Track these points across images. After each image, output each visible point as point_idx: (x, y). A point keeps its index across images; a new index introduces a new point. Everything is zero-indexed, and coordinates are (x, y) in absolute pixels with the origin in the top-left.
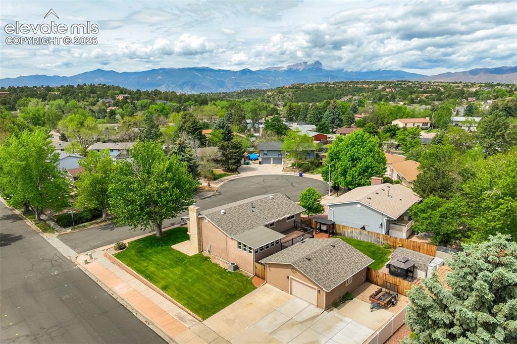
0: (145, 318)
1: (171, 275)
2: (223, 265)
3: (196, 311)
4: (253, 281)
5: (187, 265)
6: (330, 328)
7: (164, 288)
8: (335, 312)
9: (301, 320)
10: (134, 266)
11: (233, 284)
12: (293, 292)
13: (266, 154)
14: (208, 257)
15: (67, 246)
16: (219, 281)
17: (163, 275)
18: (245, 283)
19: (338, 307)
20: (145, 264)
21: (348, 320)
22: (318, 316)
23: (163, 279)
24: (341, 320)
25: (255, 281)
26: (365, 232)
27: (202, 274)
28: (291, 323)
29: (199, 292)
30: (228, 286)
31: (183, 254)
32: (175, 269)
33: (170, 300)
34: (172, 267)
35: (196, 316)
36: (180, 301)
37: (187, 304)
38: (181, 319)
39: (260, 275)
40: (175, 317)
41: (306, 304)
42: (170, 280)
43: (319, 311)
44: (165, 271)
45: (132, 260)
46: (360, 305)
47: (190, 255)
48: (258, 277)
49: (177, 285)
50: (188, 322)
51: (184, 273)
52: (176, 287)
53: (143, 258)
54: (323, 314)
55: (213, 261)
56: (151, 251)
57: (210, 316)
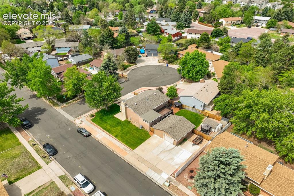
0: (112, 149)
1: (117, 130)
2: (137, 126)
3: (130, 146)
4: (149, 133)
5: (123, 125)
6: (178, 153)
7: (116, 136)
8: (180, 147)
9: (168, 150)
10: (101, 126)
11: (142, 134)
12: (165, 139)
13: (150, 52)
14: (130, 122)
15: (68, 114)
16: (136, 133)
17: (114, 130)
18: (146, 134)
19: (181, 144)
20: (105, 125)
21: (184, 149)
22: (173, 148)
23: (114, 132)
24: (182, 150)
25: (150, 133)
26: (194, 109)
27: (129, 130)
28: (164, 151)
29: (129, 138)
30: (140, 136)
31: (120, 120)
32: (118, 127)
33: (119, 142)
34: (117, 127)
35: (130, 149)
36: (123, 142)
37: (126, 143)
38: (125, 149)
39: (152, 131)
40: (123, 149)
41: (169, 143)
42: (117, 133)
43: (174, 146)
44: (114, 128)
45: (99, 123)
46: (189, 144)
47: (123, 120)
48: (151, 131)
49: (120, 135)
50: (128, 151)
51: (122, 129)
52: (120, 136)
53: (103, 122)
54: (176, 148)
55: (133, 124)
56: (106, 118)
57: (135, 148)
